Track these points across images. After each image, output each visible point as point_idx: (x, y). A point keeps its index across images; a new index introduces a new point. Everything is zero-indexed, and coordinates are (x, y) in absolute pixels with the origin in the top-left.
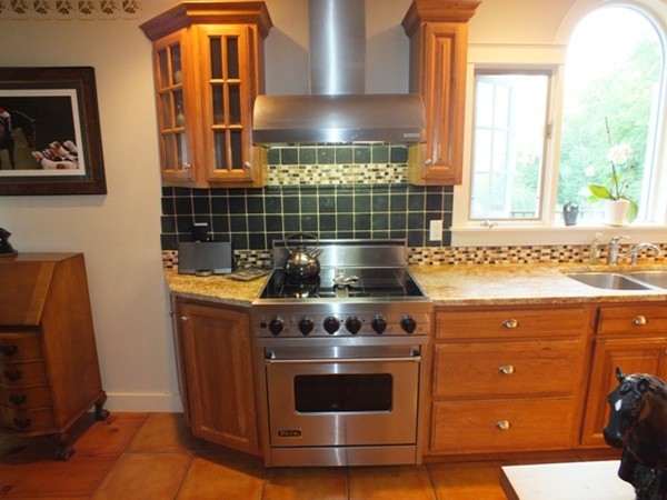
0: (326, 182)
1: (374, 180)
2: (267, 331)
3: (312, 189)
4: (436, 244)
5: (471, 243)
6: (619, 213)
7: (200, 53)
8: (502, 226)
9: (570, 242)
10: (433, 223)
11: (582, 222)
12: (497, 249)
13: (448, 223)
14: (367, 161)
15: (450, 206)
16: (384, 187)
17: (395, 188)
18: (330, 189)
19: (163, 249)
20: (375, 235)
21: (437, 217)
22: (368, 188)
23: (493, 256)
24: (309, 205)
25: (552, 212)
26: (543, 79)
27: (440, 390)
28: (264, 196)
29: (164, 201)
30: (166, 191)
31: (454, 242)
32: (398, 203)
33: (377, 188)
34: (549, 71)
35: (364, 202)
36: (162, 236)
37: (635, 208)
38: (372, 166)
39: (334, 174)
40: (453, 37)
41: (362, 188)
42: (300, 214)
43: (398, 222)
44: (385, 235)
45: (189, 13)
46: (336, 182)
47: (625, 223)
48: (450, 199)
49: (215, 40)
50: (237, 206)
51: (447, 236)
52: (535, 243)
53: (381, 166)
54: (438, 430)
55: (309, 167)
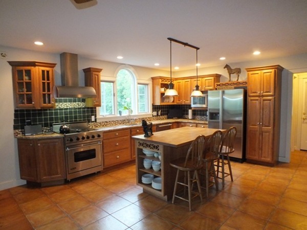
0: (66, 107)
1: (78, 107)
2: (69, 141)
3: (62, 109)
4: (93, 122)
5: (101, 121)
6: (129, 113)
7: (39, 74)
8: (107, 116)
9: (121, 119)
10: (92, 117)
11: (123, 115)
12: (106, 122)
13: (96, 117)
14: (76, 102)
15: (96, 112)
16: (80, 108)
17: (83, 108)
18: (67, 109)
19: (14, 129)
20: (75, 121)
21: (93, 115)
22: (76, 108)
23: (106, 123)
24: (61, 113)
25: (117, 113)
26: (112, 83)
27: (105, 151)
28: (48, 112)
29: (15, 114)
30: (16, 111)
31: (98, 121)
32: (84, 112)
33: (79, 108)
34: (113, 82)
35: (75, 112)
36: (14, 125)
37: (132, 111)
38: (77, 103)
39: (68, 105)
40: (98, 75)
41: (75, 109)
42: (59, 116)
43: (84, 117)
44: (81, 120)
45: (36, 64)
46: (68, 107)
47: (131, 114)
48: (96, 111)
49: (43, 71)
50: (40, 114)
51: (96, 119)
52: (114, 120)
53: (79, 103)
54: (105, 160)
55: (61, 103)
